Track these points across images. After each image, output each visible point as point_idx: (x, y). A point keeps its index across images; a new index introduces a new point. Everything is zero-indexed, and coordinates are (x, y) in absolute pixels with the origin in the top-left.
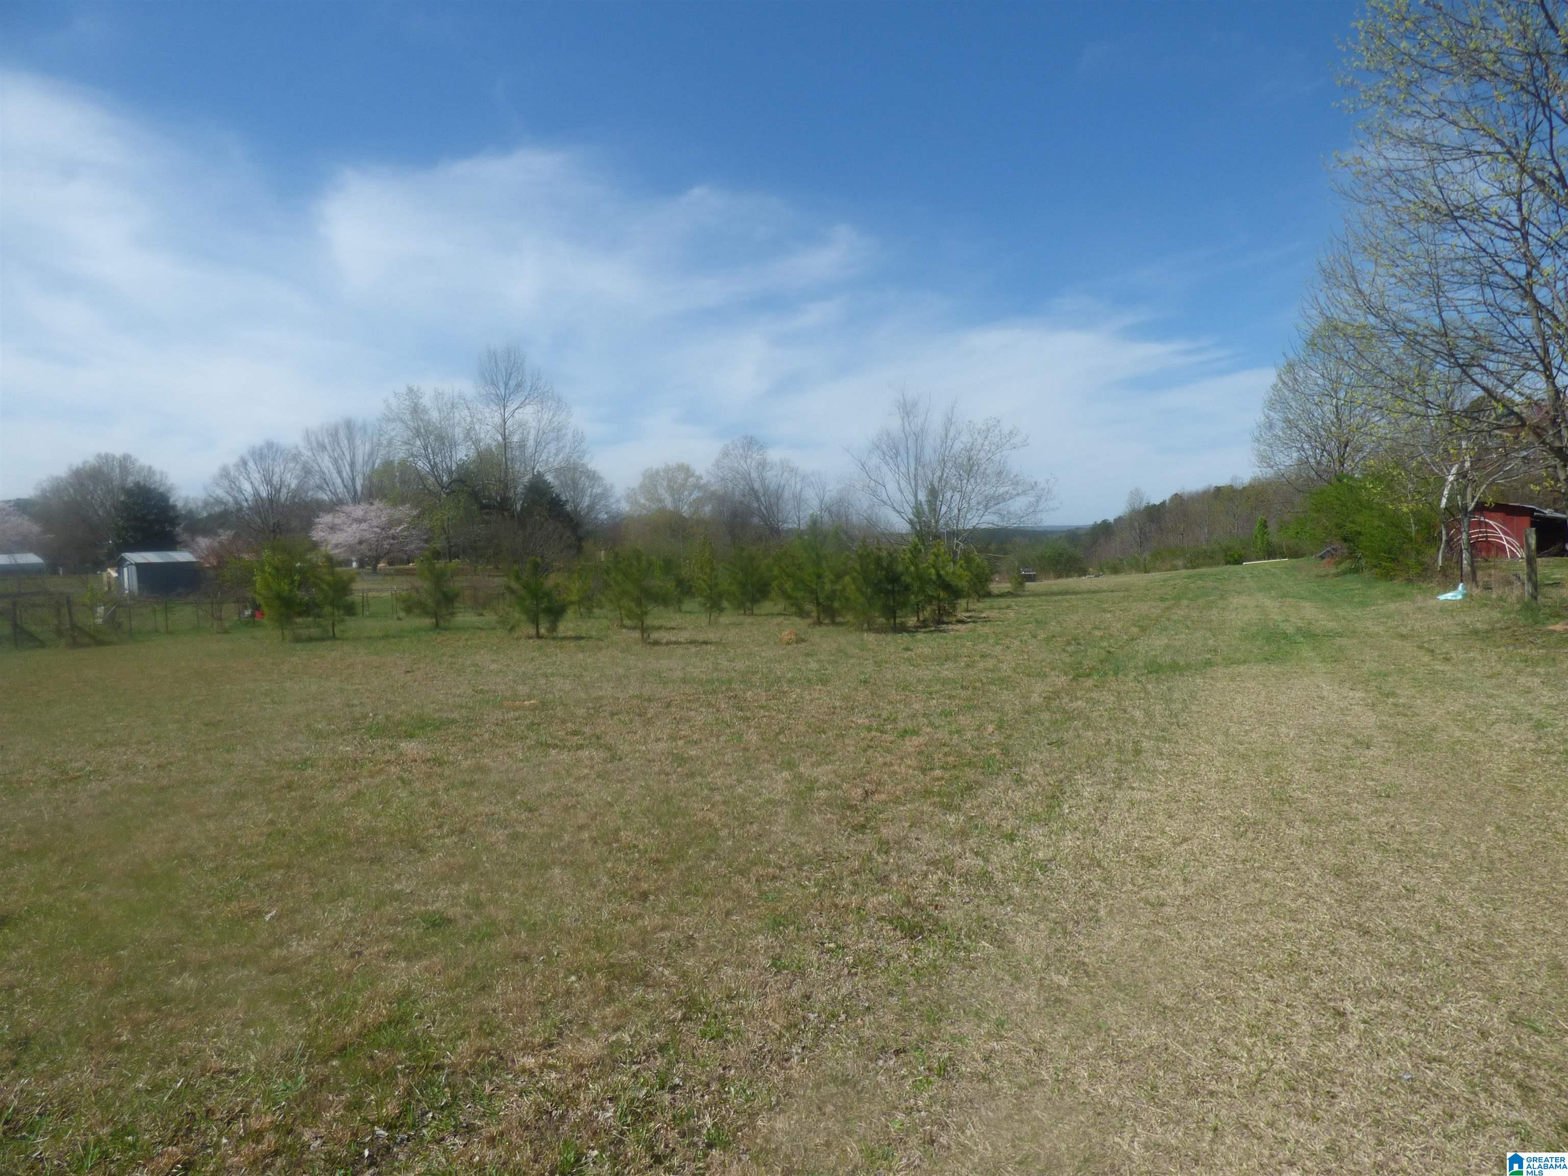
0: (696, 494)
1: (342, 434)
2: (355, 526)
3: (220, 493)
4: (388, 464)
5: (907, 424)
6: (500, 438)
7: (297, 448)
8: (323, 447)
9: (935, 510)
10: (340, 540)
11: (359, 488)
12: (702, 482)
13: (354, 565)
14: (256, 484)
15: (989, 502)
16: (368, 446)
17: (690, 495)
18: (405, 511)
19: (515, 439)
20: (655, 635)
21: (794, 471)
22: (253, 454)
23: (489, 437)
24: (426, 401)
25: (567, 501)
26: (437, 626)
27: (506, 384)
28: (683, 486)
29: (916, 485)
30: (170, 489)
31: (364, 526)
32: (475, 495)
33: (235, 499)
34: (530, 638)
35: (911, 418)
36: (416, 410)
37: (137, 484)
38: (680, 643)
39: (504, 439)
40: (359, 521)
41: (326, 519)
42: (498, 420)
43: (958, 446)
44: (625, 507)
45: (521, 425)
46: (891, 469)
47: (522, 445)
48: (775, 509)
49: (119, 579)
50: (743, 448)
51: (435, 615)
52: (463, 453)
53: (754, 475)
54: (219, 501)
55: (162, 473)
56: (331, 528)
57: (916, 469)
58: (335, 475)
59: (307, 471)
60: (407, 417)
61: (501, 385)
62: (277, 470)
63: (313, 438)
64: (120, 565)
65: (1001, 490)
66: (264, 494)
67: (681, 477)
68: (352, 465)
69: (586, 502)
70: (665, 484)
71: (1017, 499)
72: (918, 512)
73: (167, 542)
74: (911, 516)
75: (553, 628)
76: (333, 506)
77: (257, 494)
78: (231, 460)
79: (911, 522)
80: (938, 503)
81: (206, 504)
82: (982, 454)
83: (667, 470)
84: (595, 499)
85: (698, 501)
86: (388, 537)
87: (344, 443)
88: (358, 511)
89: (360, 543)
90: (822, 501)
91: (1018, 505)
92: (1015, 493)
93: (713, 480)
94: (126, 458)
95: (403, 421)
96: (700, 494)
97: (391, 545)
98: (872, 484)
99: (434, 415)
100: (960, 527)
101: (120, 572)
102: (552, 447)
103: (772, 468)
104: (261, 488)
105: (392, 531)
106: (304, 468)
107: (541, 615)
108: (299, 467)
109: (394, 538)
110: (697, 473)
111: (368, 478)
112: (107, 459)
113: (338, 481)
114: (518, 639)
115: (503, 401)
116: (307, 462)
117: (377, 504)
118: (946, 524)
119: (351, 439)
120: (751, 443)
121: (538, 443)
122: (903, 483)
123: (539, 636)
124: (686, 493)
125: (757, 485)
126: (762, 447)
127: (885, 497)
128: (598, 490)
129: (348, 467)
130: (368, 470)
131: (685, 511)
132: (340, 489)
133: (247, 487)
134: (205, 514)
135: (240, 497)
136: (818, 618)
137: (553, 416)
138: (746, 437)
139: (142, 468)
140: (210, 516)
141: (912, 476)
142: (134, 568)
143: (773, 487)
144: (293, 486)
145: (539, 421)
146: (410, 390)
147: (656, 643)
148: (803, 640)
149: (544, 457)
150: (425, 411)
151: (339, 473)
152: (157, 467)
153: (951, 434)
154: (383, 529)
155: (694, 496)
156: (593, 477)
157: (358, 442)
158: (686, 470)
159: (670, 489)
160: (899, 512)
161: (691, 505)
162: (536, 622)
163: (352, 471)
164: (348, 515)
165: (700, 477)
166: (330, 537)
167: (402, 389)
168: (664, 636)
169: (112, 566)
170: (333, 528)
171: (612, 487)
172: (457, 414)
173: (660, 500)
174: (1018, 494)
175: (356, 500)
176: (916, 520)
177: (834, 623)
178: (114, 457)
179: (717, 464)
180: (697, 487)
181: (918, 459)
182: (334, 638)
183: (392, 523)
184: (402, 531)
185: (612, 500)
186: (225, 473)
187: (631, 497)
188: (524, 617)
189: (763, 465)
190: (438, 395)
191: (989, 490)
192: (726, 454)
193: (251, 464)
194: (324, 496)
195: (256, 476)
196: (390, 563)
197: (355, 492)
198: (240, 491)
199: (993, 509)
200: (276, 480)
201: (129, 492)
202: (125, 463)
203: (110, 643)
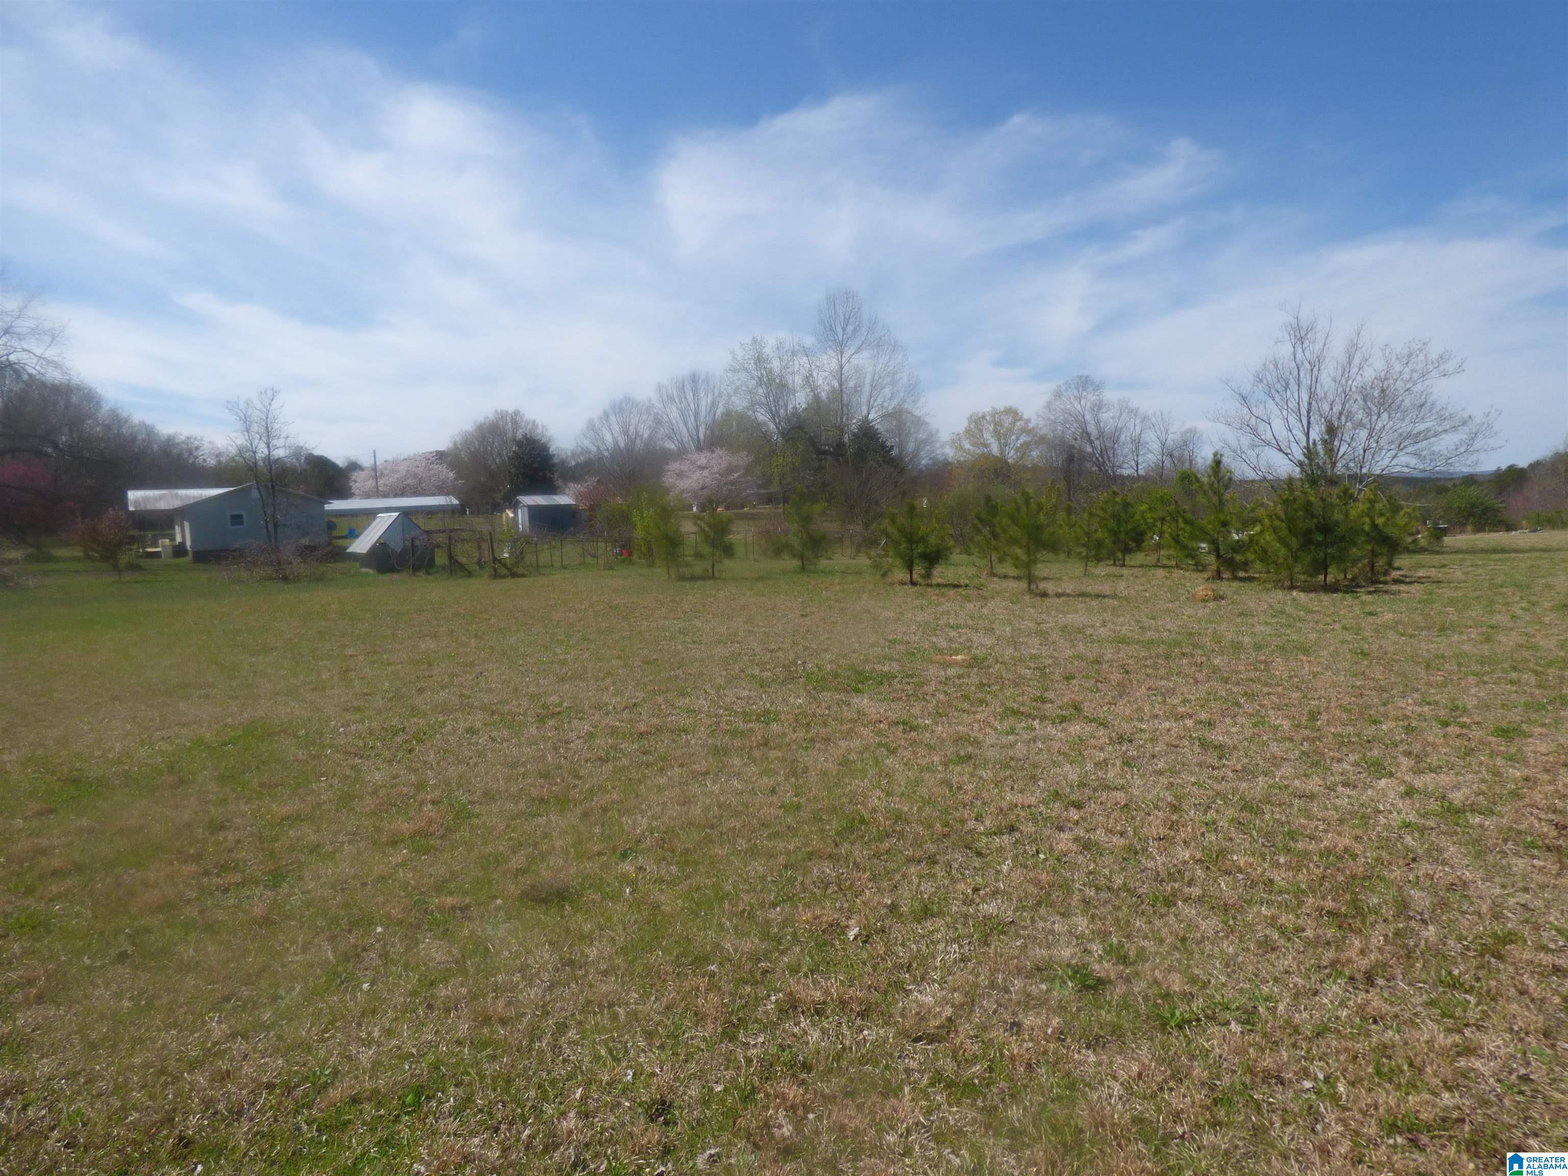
0: (1024, 438)
1: (688, 388)
2: (699, 473)
3: (587, 443)
4: (728, 414)
5: (1299, 350)
6: (836, 384)
7: (650, 400)
8: (672, 399)
9: (1332, 450)
10: (686, 486)
11: (702, 437)
12: (1031, 426)
13: (695, 509)
14: (616, 435)
15: (1403, 441)
16: (710, 397)
17: (1017, 439)
18: (742, 459)
19: (852, 384)
20: (1042, 585)
21: (1134, 412)
22: (613, 407)
23: (825, 383)
24: (768, 351)
25: (892, 447)
26: (803, 569)
27: (844, 329)
28: (1010, 431)
29: (1309, 423)
30: (550, 440)
31: (706, 473)
32: (812, 441)
33: (598, 448)
34: (904, 584)
35: (1306, 343)
36: (760, 360)
37: (525, 436)
38: (1068, 595)
39: (841, 385)
40: (702, 468)
41: (675, 466)
42: (834, 365)
43: (1369, 374)
44: (950, 453)
45: (858, 370)
46: (1277, 404)
47: (857, 389)
48: (1110, 453)
49: (515, 519)
50: (1077, 388)
51: (802, 558)
52: (800, 400)
53: (1088, 417)
54: (588, 451)
55: (543, 426)
56: (678, 475)
57: (1310, 404)
58: (681, 425)
59: (658, 422)
60: (752, 366)
61: (840, 331)
62: (633, 421)
63: (664, 392)
64: (515, 506)
65: (1421, 427)
66: (622, 445)
67: (1007, 421)
68: (697, 415)
69: (911, 446)
70: (991, 427)
71: (1443, 436)
72: (1310, 453)
73: (548, 487)
74: (1302, 458)
75: (928, 575)
76: (681, 454)
77: (616, 442)
78: (596, 414)
79: (1301, 464)
80: (1336, 443)
81: (574, 455)
82: (1400, 384)
83: (995, 413)
84: (922, 443)
85: (1026, 445)
86: (726, 484)
87: (690, 395)
88: (702, 459)
89: (702, 488)
90: (1163, 445)
91: (1447, 443)
92: (1440, 429)
93: (1041, 423)
94: (517, 413)
95: (746, 370)
96: (1027, 439)
97: (730, 491)
98: (1253, 421)
99: (776, 365)
100: (1364, 471)
101: (515, 513)
102: (887, 392)
103: (1108, 410)
104: (620, 438)
105: (731, 478)
106: (655, 419)
107: (916, 561)
108: (651, 418)
109: (732, 483)
110: (1025, 417)
111: (711, 428)
112: (502, 415)
113: (684, 431)
114: (892, 584)
115: (841, 347)
116: (657, 414)
117: (719, 452)
118: (1346, 466)
119: (695, 391)
120: (1084, 383)
121: (873, 387)
122: (1292, 420)
123: (913, 583)
124: (1013, 437)
125: (1092, 429)
126: (1098, 387)
127: (1269, 436)
128: (922, 436)
129: (693, 419)
130: (709, 420)
131: (1012, 456)
132: (686, 438)
133: (608, 437)
134: (573, 463)
135: (602, 447)
136: (1219, 572)
137: (889, 361)
138: (1081, 377)
139: (528, 423)
140: (577, 465)
141: (1304, 412)
142: (526, 509)
143: (1109, 428)
144: (646, 436)
145: (875, 366)
146: (755, 341)
147: (1044, 595)
148: (1222, 598)
149: (879, 401)
150: (768, 360)
151: (686, 423)
152: (539, 421)
153: (1356, 362)
154: (722, 475)
155: (1020, 441)
156: (919, 422)
157: (702, 394)
158: (1012, 413)
159: (997, 434)
160: (1287, 454)
161: (1017, 450)
162: (910, 566)
163: (696, 421)
164: (693, 463)
165: (1028, 421)
166: (677, 482)
167: (748, 340)
168: (1050, 587)
169: (509, 508)
170: (680, 475)
171: (937, 431)
172: (796, 362)
173: (986, 445)
174: (1445, 431)
175: (699, 449)
176: (1307, 461)
177: (1235, 578)
178: (507, 412)
179: (1048, 406)
180: (1026, 431)
181: (1312, 394)
182: (713, 577)
183: (730, 470)
184: (739, 477)
185: (938, 445)
186: (591, 426)
187: (956, 443)
188: (898, 562)
189: (1099, 406)
190: (779, 347)
191: (1405, 427)
192: (1058, 395)
193: (613, 418)
194: (671, 446)
195: (616, 428)
196: (727, 508)
197: (699, 441)
198: (603, 441)
199: (1410, 449)
200: (632, 429)
201: (520, 444)
202: (515, 418)
203: (523, 576)
